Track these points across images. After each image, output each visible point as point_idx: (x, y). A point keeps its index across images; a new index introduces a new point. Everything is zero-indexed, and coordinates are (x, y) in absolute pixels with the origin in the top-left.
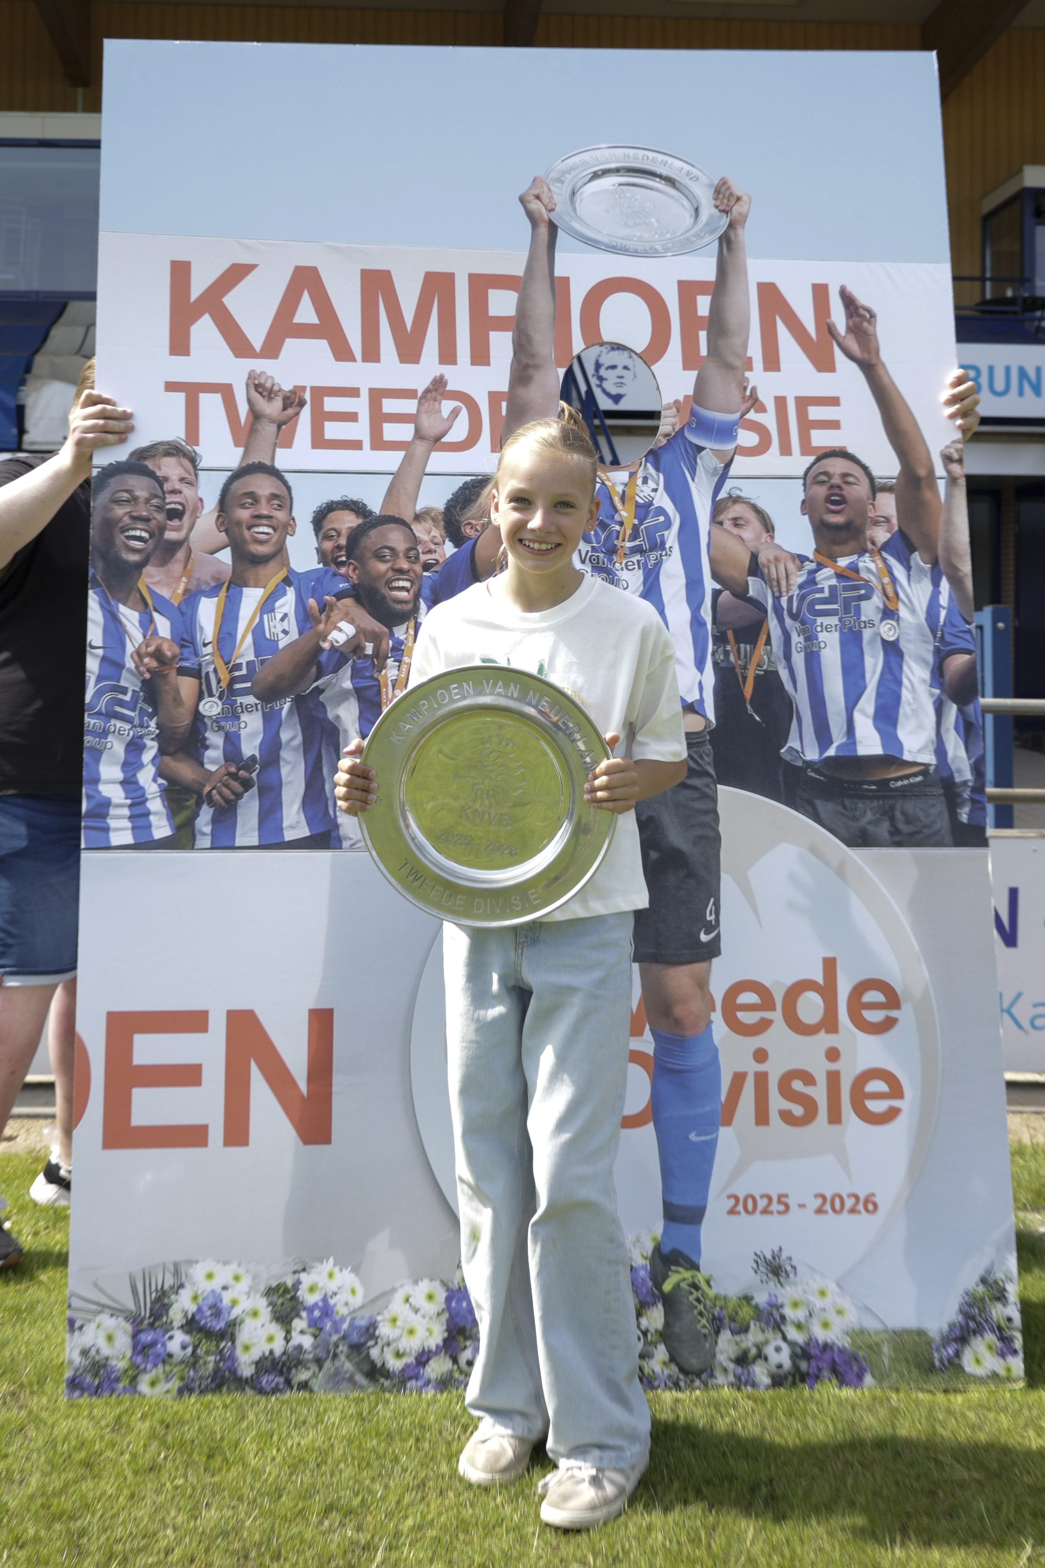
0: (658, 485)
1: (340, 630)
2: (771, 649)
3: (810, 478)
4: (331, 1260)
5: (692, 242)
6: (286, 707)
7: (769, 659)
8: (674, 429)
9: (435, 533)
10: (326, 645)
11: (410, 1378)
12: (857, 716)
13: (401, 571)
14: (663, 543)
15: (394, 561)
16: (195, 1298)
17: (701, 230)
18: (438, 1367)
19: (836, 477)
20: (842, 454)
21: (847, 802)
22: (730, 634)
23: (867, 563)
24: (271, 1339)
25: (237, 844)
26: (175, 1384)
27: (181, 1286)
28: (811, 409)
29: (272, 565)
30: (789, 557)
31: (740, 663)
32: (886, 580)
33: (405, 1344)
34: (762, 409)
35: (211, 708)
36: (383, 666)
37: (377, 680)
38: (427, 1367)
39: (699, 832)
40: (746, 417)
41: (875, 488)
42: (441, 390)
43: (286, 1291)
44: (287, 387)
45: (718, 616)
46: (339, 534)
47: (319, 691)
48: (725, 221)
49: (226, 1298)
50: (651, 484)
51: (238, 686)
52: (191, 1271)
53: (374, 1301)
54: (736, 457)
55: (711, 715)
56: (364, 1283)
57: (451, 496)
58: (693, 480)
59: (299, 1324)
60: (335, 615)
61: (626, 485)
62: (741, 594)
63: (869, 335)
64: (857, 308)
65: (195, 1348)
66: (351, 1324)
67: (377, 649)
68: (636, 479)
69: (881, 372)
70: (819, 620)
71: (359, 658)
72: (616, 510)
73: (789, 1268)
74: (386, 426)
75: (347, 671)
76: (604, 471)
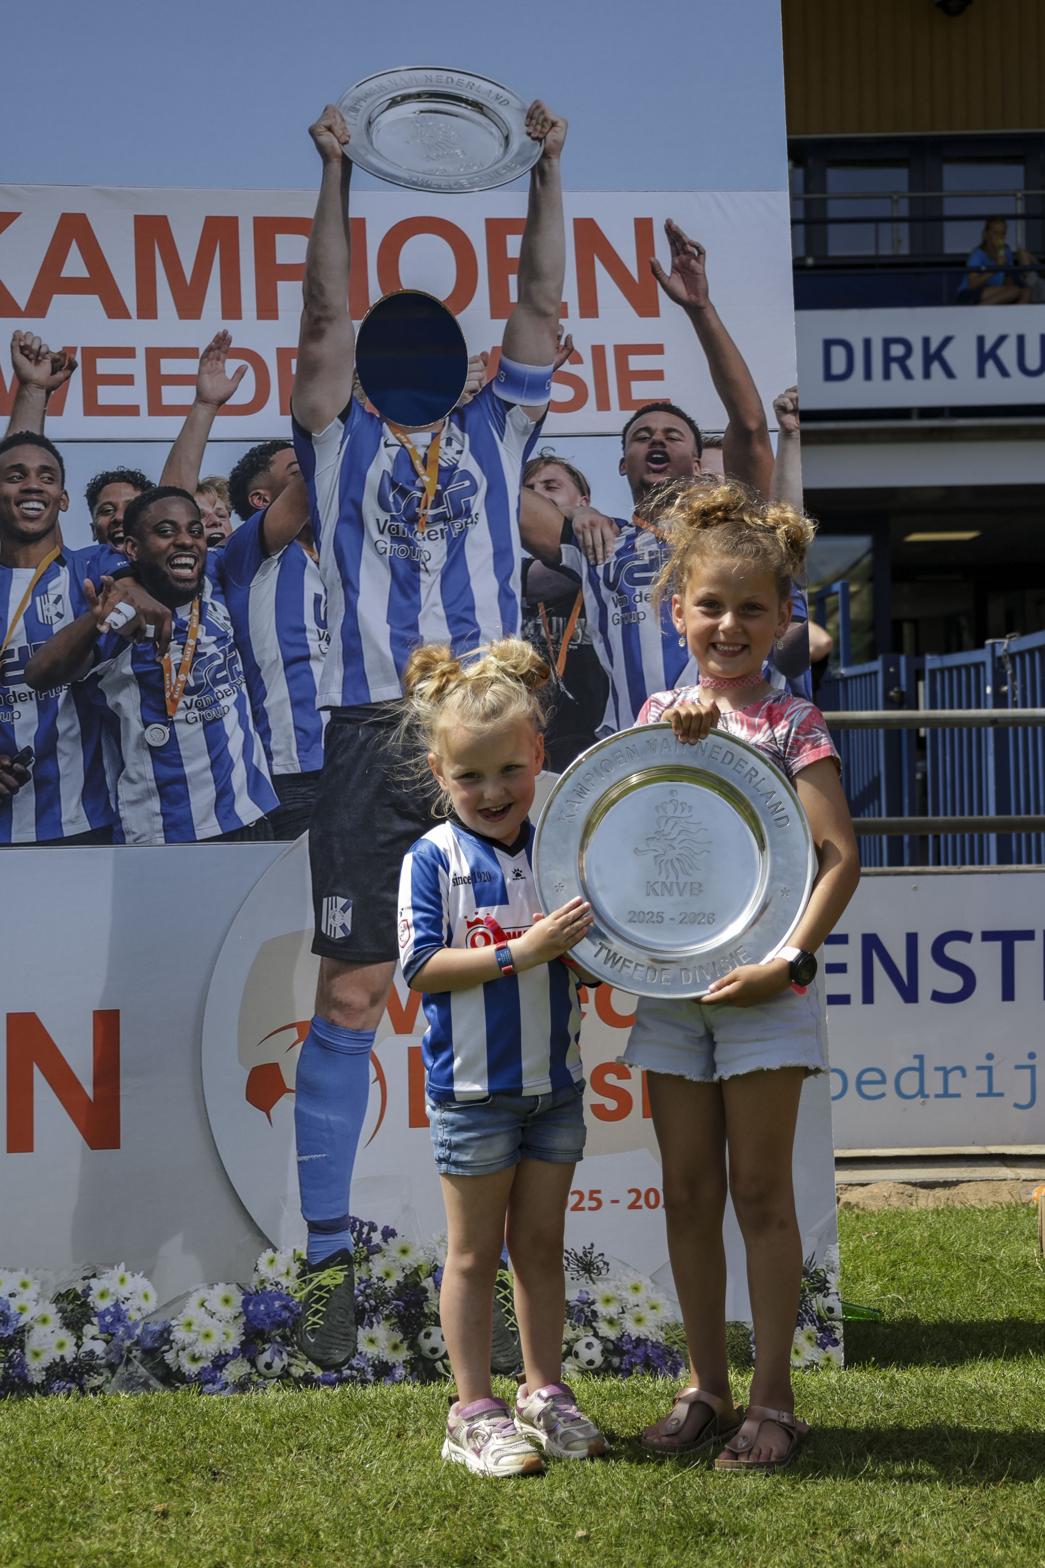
0: (463, 446)
1: (119, 612)
2: (586, 621)
3: (630, 435)
4: (123, 1264)
5: (502, 175)
6: (63, 695)
7: (583, 632)
8: (481, 385)
9: (220, 504)
10: (104, 629)
11: (207, 1382)
13: (183, 547)
14: (468, 510)
15: (176, 536)
17: (511, 161)
18: (235, 1370)
19: (658, 432)
20: (666, 407)
22: (541, 606)
24: (61, 1345)
25: (14, 839)
28: (631, 358)
29: (44, 543)
30: (606, 522)
31: (552, 637)
33: (201, 1349)
34: (578, 360)
36: (165, 650)
37: (160, 664)
38: (224, 1371)
40: (560, 369)
41: (701, 444)
42: (224, 348)
43: (76, 1297)
44: (56, 348)
45: (529, 587)
46: (116, 509)
47: (97, 677)
48: (538, 150)
49: (14, 1305)
50: (456, 446)
51: (10, 674)
53: (167, 1306)
54: (549, 413)
56: (157, 1288)
57: (237, 464)
58: (502, 440)
59: (90, 1330)
60: (113, 595)
61: (428, 447)
62: (553, 561)
63: (697, 274)
64: (684, 244)
66: (144, 1330)
67: (159, 631)
68: (439, 440)
69: (710, 315)
70: (638, 589)
71: (140, 641)
72: (417, 475)
73: (601, 1264)
74: (164, 389)
75: (127, 656)
76: (404, 433)
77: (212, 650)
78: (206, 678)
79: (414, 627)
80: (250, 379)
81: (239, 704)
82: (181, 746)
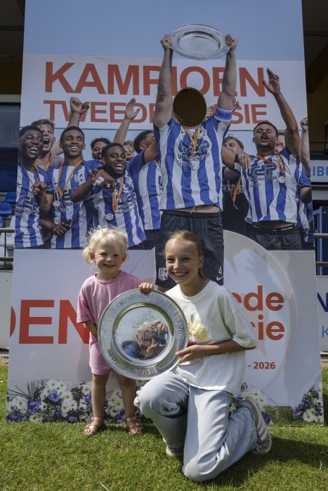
0: (205, 133)
1: (99, 180)
2: (242, 186)
3: (256, 131)
5: (218, 55)
6: (81, 204)
7: (241, 189)
8: (210, 115)
9: (131, 148)
10: (94, 184)
11: (118, 419)
12: (270, 207)
13: (120, 161)
14: (206, 152)
15: (117, 158)
16: (48, 392)
17: (221, 51)
19: (264, 130)
20: (267, 123)
21: (267, 235)
22: (228, 181)
23: (275, 158)
24: (73, 405)
25: (65, 247)
26: (41, 419)
27: (44, 388)
28: (256, 108)
29: (77, 159)
31: (231, 190)
32: (281, 163)
33: (117, 408)
34: (240, 109)
35: (57, 204)
36: (113, 191)
37: (111, 196)
39: (217, 245)
40: (235, 111)
41: (278, 134)
42: (134, 103)
43: (78, 390)
44: (83, 102)
45: (224, 175)
46: (99, 149)
47: (92, 199)
48: (229, 48)
49: (59, 392)
50: (203, 133)
51: (66, 197)
52: (47, 383)
55: (221, 207)
58: (217, 132)
59: (82, 401)
60: (97, 175)
61: (194, 133)
62: (232, 168)
63: (276, 84)
64: (272, 75)
65: (48, 407)
67: (111, 186)
68: (198, 131)
69: (280, 95)
70: (258, 177)
71: (105, 188)
72: (191, 142)
74: (116, 115)
75: (101, 193)
76: (187, 129)
77: (127, 192)
78: (125, 200)
79: (189, 186)
80: (141, 112)
81: (135, 208)
82: (117, 220)
